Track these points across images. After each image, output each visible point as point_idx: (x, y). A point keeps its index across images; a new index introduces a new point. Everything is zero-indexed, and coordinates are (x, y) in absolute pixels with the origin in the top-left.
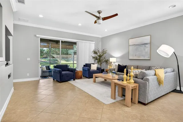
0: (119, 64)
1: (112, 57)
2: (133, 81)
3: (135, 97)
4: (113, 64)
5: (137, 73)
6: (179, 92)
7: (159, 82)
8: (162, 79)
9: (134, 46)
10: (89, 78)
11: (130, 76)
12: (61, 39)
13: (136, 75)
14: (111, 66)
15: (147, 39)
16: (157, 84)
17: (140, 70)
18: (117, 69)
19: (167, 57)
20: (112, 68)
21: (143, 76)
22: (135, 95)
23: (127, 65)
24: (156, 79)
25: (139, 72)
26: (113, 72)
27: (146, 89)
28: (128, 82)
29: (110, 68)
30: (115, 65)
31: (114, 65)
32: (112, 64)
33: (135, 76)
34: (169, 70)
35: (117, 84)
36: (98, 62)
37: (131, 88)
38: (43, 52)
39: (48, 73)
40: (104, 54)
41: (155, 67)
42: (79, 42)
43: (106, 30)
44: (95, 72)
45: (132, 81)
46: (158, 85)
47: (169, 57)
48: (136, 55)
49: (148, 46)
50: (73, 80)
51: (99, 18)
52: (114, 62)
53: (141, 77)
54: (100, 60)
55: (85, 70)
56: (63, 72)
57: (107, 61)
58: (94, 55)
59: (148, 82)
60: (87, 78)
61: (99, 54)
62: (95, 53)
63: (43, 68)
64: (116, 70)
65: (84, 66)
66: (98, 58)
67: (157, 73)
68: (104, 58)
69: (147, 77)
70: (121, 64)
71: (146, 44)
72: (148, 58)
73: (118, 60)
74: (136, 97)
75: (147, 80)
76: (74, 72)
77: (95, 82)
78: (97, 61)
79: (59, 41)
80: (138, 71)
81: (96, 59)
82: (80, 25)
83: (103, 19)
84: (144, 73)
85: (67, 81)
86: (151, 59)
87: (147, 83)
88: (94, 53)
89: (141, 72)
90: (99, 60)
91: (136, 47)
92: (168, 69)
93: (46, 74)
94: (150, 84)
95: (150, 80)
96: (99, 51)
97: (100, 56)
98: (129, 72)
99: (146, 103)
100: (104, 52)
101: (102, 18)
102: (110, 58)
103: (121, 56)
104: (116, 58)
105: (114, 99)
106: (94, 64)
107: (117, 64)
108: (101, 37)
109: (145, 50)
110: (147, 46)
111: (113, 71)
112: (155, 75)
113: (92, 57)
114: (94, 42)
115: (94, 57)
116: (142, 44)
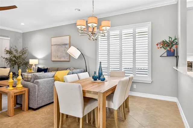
4: (34, 67)
23: (49, 68)
36: (12, 65)
40: (23, 54)
45: (20, 86)
47: (77, 58)
48: (57, 56)
52: (35, 65)
57: (27, 64)
58: (8, 56)
59: (37, 85)
68: (24, 60)
71: (67, 44)
73: (41, 62)
81: (10, 61)
86: (70, 61)
88: (6, 53)
89: (33, 75)
99: (36, 108)
102: (30, 60)
104: (38, 60)
106: (5, 68)
108: (21, 32)
112: (54, 77)
113: (2, 58)
114: (9, 39)
115: (6, 59)
116: (63, 44)
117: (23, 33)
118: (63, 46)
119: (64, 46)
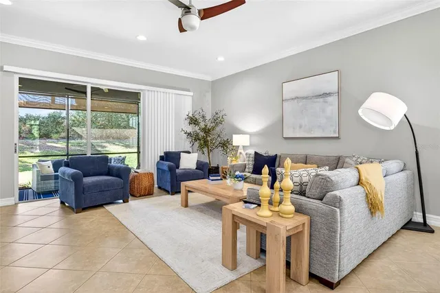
0: (255, 152)
1: (239, 132)
2: (292, 208)
3: (299, 260)
4: (242, 151)
5: (305, 179)
6: (422, 227)
7: (373, 206)
8: (379, 196)
9: (296, 101)
10: (173, 194)
11: (281, 190)
12: (90, 82)
13: (301, 184)
14: (236, 158)
15: (329, 82)
16: (367, 211)
17: (312, 170)
18: (251, 166)
19: (387, 128)
20: (240, 162)
21: (323, 190)
22: (299, 252)
23: (279, 154)
24: (362, 197)
25: (309, 175)
26: (236, 177)
27: (335, 232)
28: (277, 209)
29: (234, 163)
30: (246, 154)
31: (244, 153)
32: (239, 151)
33: (298, 188)
34: (394, 165)
35: (241, 218)
36: (201, 147)
37: (284, 235)
38: (62, 123)
39: (54, 181)
40: (217, 124)
41: (354, 159)
42: (147, 93)
43: (221, 59)
44: (189, 175)
45: (289, 207)
46: (370, 215)
47: (392, 128)
48: (301, 127)
49: (333, 100)
50: (121, 201)
51: (188, 10)
53: (316, 192)
54: (206, 142)
55: (163, 171)
56: (88, 180)
57: (226, 145)
58: (190, 129)
59: (338, 210)
60: (168, 192)
61: (202, 125)
62: (193, 121)
63: (42, 166)
64: (249, 168)
65: (162, 158)
66: (202, 134)
67: (363, 178)
68: (219, 136)
69: (337, 193)
70: (262, 152)
71: (329, 94)
72: (335, 132)
73: (256, 140)
74: (301, 261)
75: (337, 202)
76: (123, 177)
77: (186, 206)
78: (197, 144)
79: (85, 87)
80: (306, 173)
81: (196, 140)
82: (142, 38)
83: (202, 14)
84: (326, 180)
85: (101, 206)
86: (341, 136)
87: (336, 212)
88: (190, 123)
89: (317, 175)
90: (202, 142)
91: (301, 104)
92: (390, 162)
93: (49, 185)
94: (346, 214)
95: (347, 203)
96: (203, 117)
97: (207, 131)
98: (279, 177)
99: (336, 281)
100: (217, 120)
101: (199, 11)
102: (234, 136)
103: (263, 130)
104: (248, 136)
105: (230, 267)
106: (189, 153)
107: (252, 152)
108: (209, 79)
109: (323, 111)
110: (330, 99)
111: (237, 173)
112: (359, 183)
113: (183, 132)
114: (191, 94)
115: (189, 134)
116: (317, 94)
117: (212, 82)
118: (318, 100)
119: (321, 100)
